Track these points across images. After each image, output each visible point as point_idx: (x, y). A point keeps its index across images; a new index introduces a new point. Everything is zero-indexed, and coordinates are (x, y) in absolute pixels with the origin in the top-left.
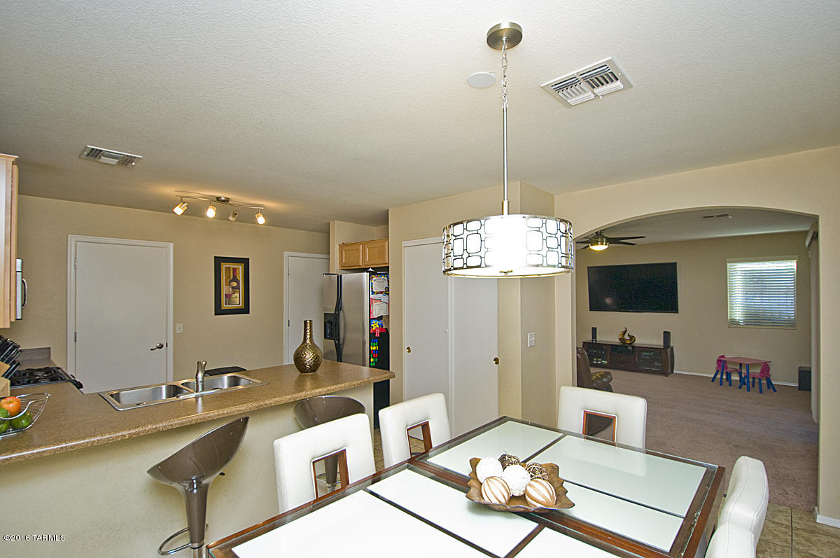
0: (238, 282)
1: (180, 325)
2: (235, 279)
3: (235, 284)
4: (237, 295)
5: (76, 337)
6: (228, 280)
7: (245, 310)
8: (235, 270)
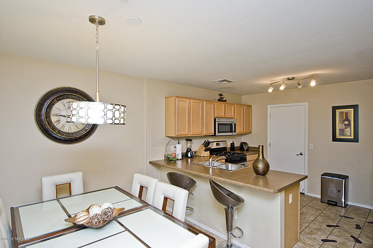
0: (349, 121)
1: (312, 145)
2: (347, 119)
3: (347, 123)
4: (349, 129)
5: (270, 145)
6: (342, 120)
7: (356, 140)
8: (347, 114)
